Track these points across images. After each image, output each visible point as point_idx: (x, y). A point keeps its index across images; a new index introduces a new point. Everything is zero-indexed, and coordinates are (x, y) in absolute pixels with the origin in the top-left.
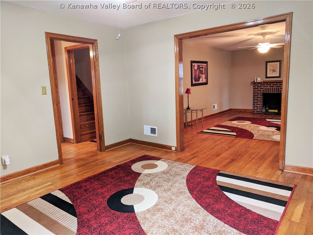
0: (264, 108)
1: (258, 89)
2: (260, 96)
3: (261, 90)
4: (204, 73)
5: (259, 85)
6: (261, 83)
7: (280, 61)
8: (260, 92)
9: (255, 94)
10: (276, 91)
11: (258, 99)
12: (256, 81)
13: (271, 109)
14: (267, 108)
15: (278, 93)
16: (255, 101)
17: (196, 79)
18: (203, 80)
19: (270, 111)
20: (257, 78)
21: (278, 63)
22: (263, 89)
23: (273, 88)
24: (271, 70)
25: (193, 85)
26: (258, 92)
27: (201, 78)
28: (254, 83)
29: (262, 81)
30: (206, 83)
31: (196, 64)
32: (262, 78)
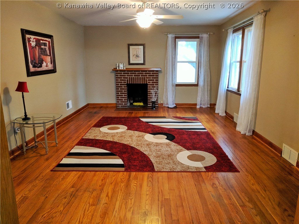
0: (129, 101)
1: (122, 78)
2: (124, 87)
3: (125, 80)
4: (48, 54)
5: (122, 73)
6: (124, 71)
7: (143, 45)
8: (124, 82)
9: (118, 85)
10: (142, 82)
11: (122, 91)
12: (118, 69)
13: (136, 102)
14: (131, 101)
15: (144, 84)
16: (119, 93)
17: (35, 63)
18: (47, 65)
19: (135, 104)
20: (119, 64)
21: (142, 47)
22: (127, 78)
23: (138, 78)
24: (134, 55)
25: (30, 74)
26: (122, 82)
27: (44, 62)
28: (116, 71)
29: (125, 69)
30: (53, 70)
31: (33, 37)
32: (125, 65)
